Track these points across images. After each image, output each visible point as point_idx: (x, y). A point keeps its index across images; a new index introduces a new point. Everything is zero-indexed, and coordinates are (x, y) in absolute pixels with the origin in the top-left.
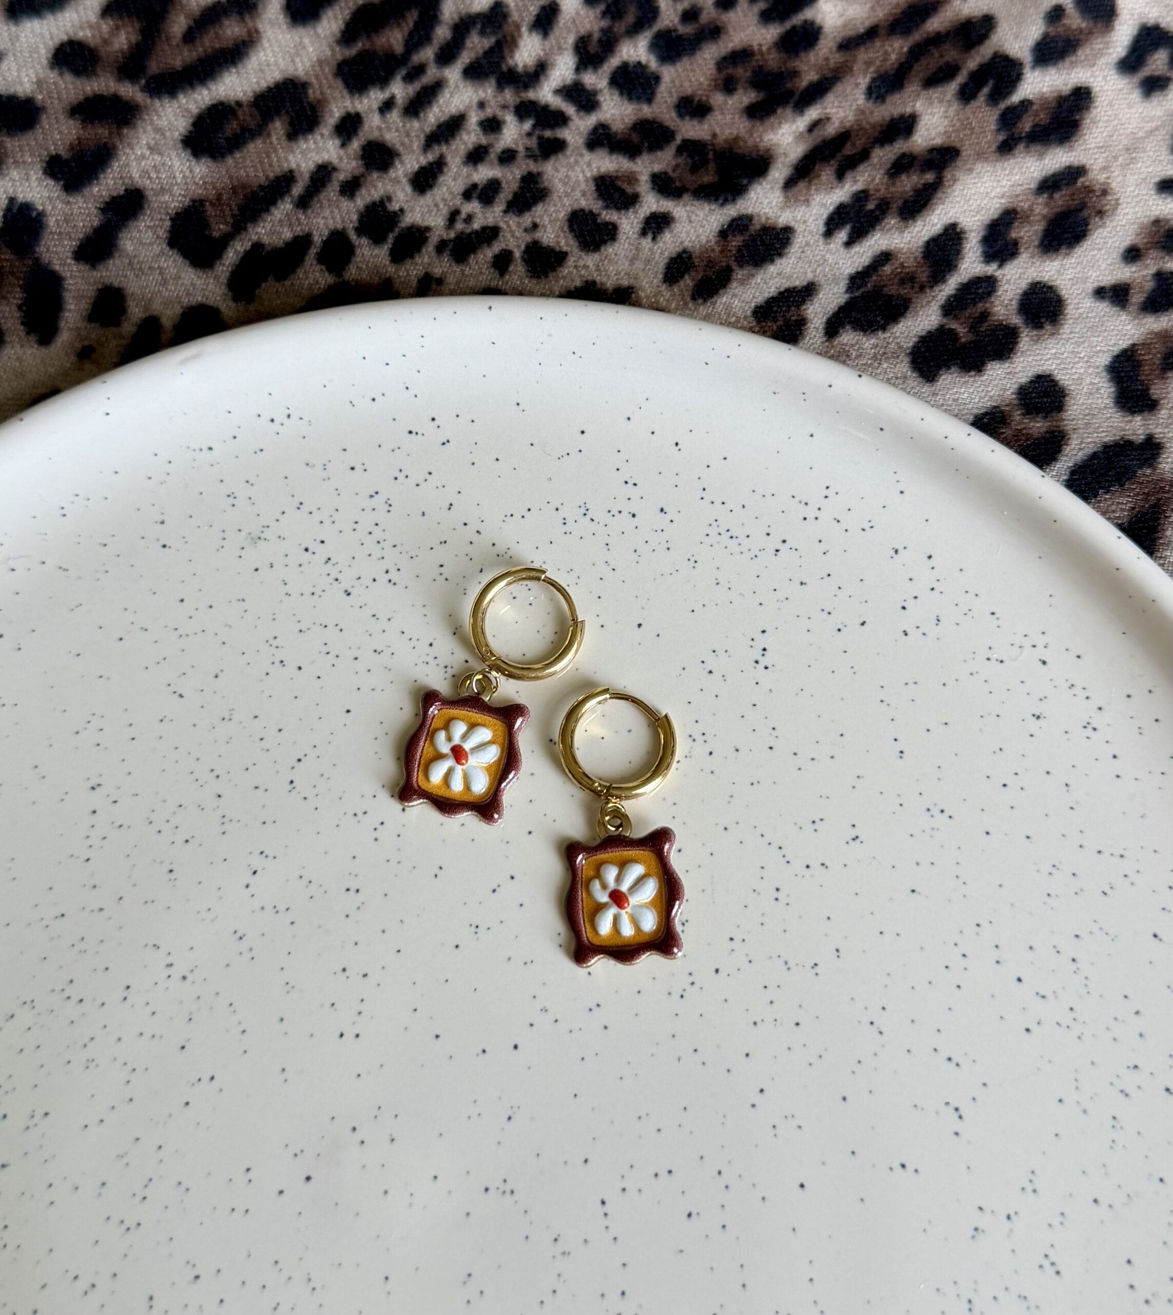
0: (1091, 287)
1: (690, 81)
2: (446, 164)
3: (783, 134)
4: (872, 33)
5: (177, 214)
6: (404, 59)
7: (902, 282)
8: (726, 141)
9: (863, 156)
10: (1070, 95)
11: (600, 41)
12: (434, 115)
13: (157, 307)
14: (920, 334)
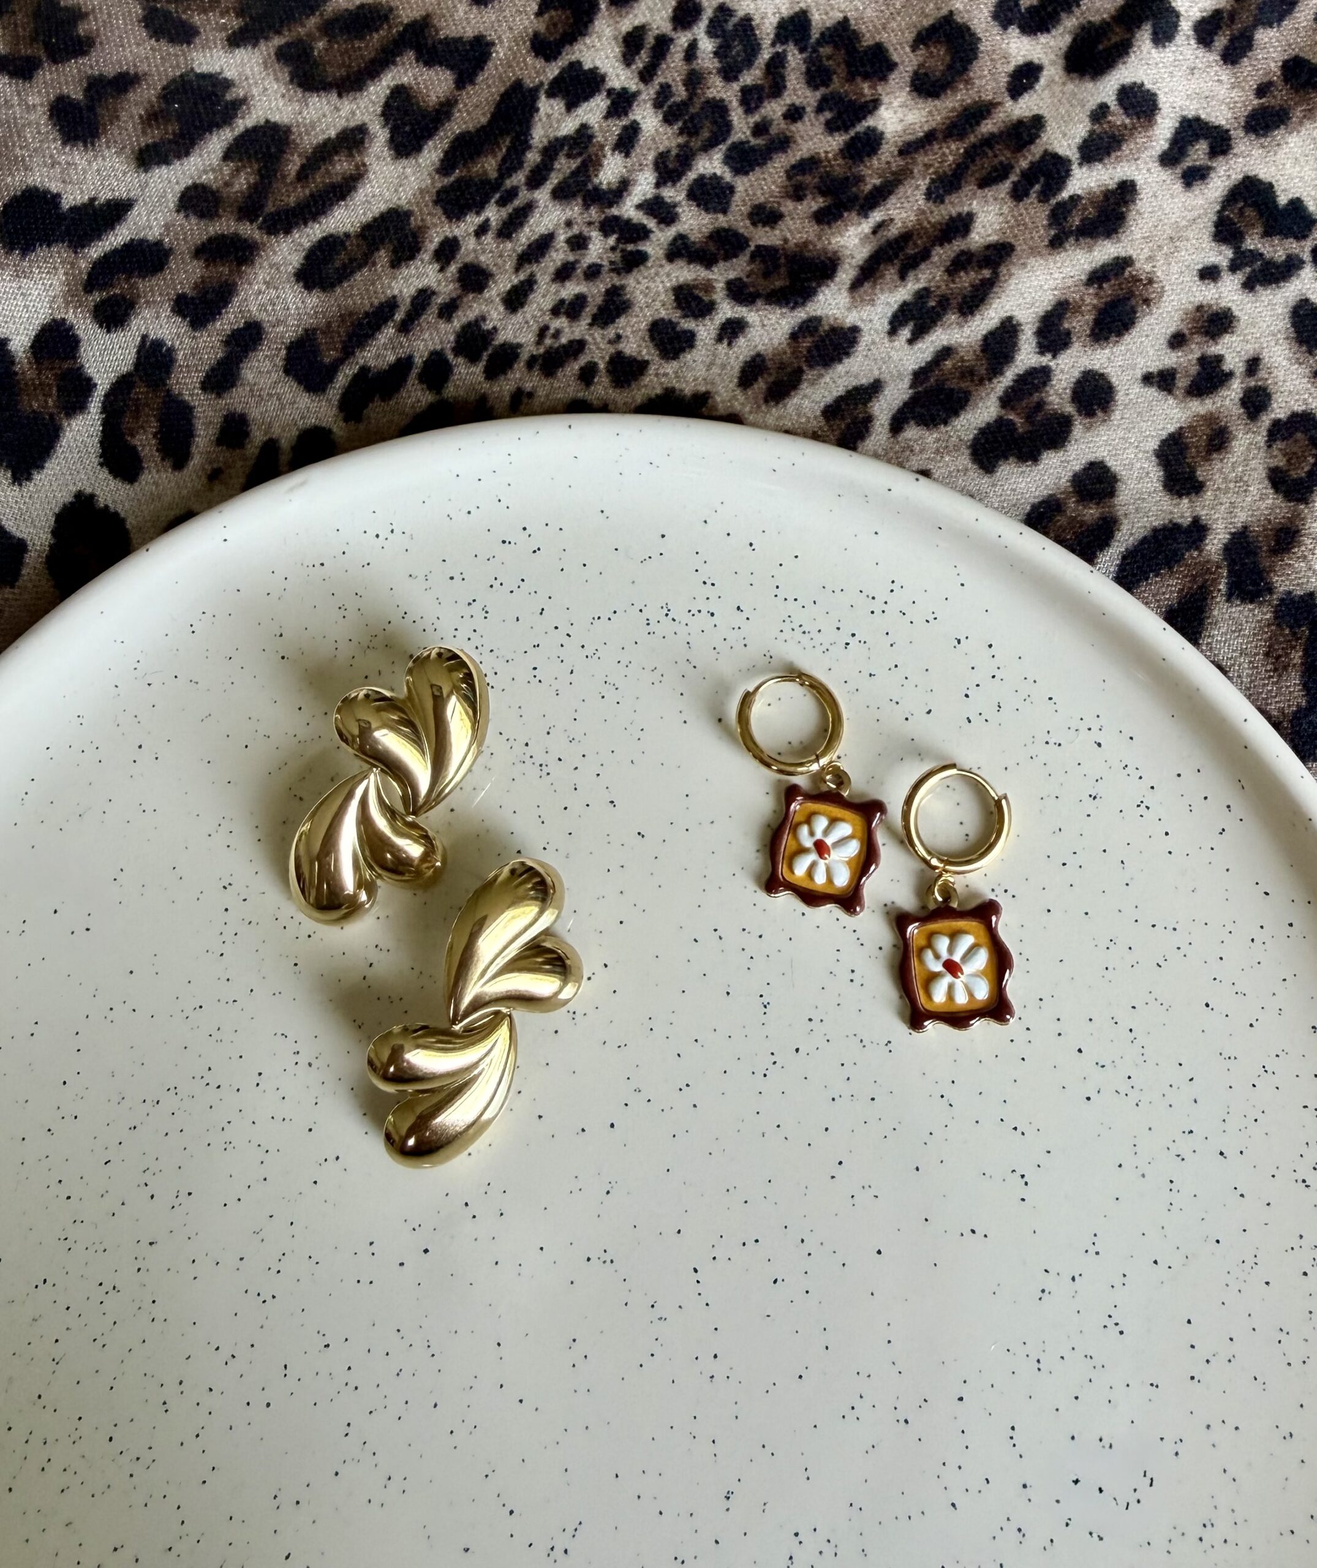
0: (1139, 374)
1: (762, 189)
2: (536, 282)
3: (849, 236)
4: (929, 138)
5: (291, 342)
6: (496, 185)
7: (963, 376)
8: (796, 245)
9: (924, 255)
10: (1117, 189)
11: (678, 155)
12: (526, 236)
13: (276, 432)
14: (979, 426)
